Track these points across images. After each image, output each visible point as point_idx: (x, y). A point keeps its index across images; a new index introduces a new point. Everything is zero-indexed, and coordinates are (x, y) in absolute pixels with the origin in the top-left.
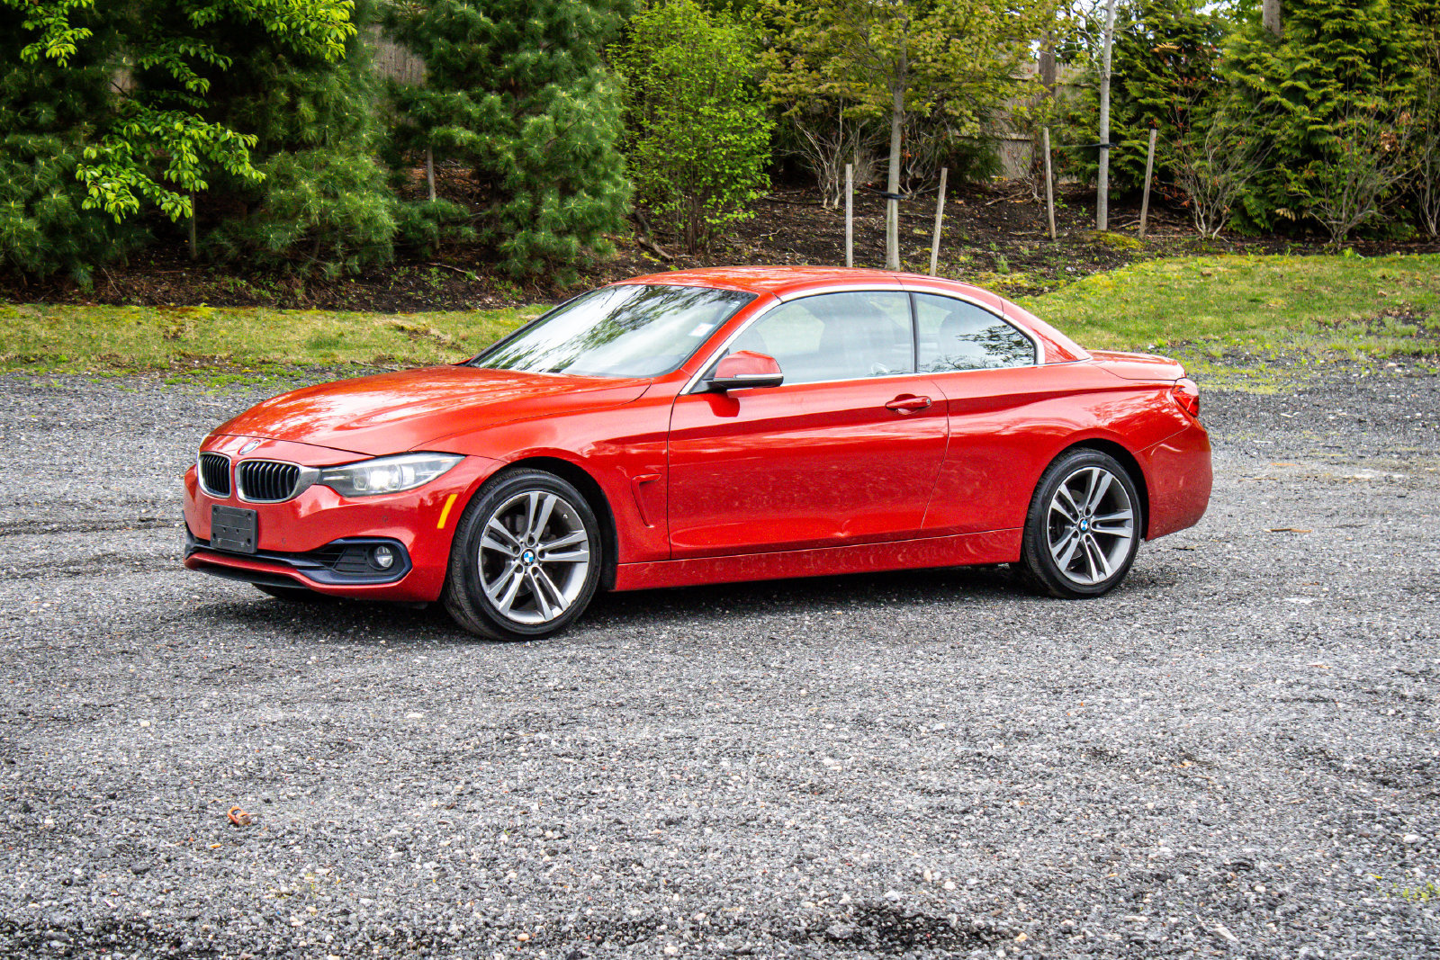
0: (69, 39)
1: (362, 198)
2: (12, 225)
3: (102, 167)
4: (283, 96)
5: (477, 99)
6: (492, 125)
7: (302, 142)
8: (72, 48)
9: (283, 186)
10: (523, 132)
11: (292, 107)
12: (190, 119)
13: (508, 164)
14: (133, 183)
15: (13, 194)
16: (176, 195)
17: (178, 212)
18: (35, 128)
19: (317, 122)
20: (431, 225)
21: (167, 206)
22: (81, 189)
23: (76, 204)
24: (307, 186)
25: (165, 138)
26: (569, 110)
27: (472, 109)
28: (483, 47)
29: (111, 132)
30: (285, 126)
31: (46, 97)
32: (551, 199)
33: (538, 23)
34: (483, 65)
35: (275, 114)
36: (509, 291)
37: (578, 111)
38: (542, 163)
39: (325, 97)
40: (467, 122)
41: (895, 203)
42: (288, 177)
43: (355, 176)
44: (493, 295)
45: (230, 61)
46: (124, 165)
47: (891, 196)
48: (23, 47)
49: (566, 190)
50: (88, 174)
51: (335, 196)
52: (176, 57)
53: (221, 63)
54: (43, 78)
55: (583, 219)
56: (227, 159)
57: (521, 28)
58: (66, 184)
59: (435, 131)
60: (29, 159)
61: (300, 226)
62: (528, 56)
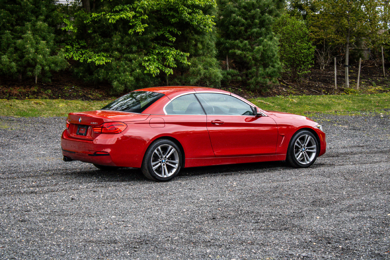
0: (142, 27)
1: (214, 69)
2: (127, 79)
3: (149, 62)
4: (194, 42)
5: (241, 42)
6: (246, 49)
7: (198, 54)
8: (143, 30)
9: (194, 67)
10: (254, 51)
11: (196, 45)
12: (171, 49)
13: (250, 59)
14: (157, 66)
15: (127, 70)
16: (169, 69)
17: (169, 73)
18: (131, 52)
19: (203, 49)
20: (230, 77)
21: (166, 71)
22: (144, 68)
23: (143, 72)
24: (200, 67)
25: (165, 54)
26: (267, 45)
27: (240, 45)
28: (243, 28)
29: (150, 53)
30: (194, 50)
31: (135, 44)
32: (261, 69)
33: (257, 21)
34: (243, 33)
35: (191, 47)
36: (250, 94)
37: (270, 45)
38: (259, 59)
39: (204, 42)
40: (239, 48)
41: (347, 68)
42: (195, 64)
43: (212, 63)
44: (246, 95)
45: (180, 32)
46: (154, 61)
47: (346, 66)
48: (129, 30)
49: (265, 66)
50: (145, 64)
51: (207, 69)
52: (167, 32)
53: (179, 33)
54: (134, 39)
55: (270, 74)
56: (181, 59)
57: (252, 22)
58: (140, 67)
59: (230, 51)
60: (130, 60)
61: (199, 78)
62: (255, 30)
